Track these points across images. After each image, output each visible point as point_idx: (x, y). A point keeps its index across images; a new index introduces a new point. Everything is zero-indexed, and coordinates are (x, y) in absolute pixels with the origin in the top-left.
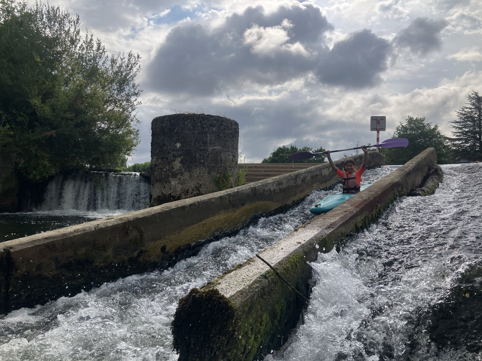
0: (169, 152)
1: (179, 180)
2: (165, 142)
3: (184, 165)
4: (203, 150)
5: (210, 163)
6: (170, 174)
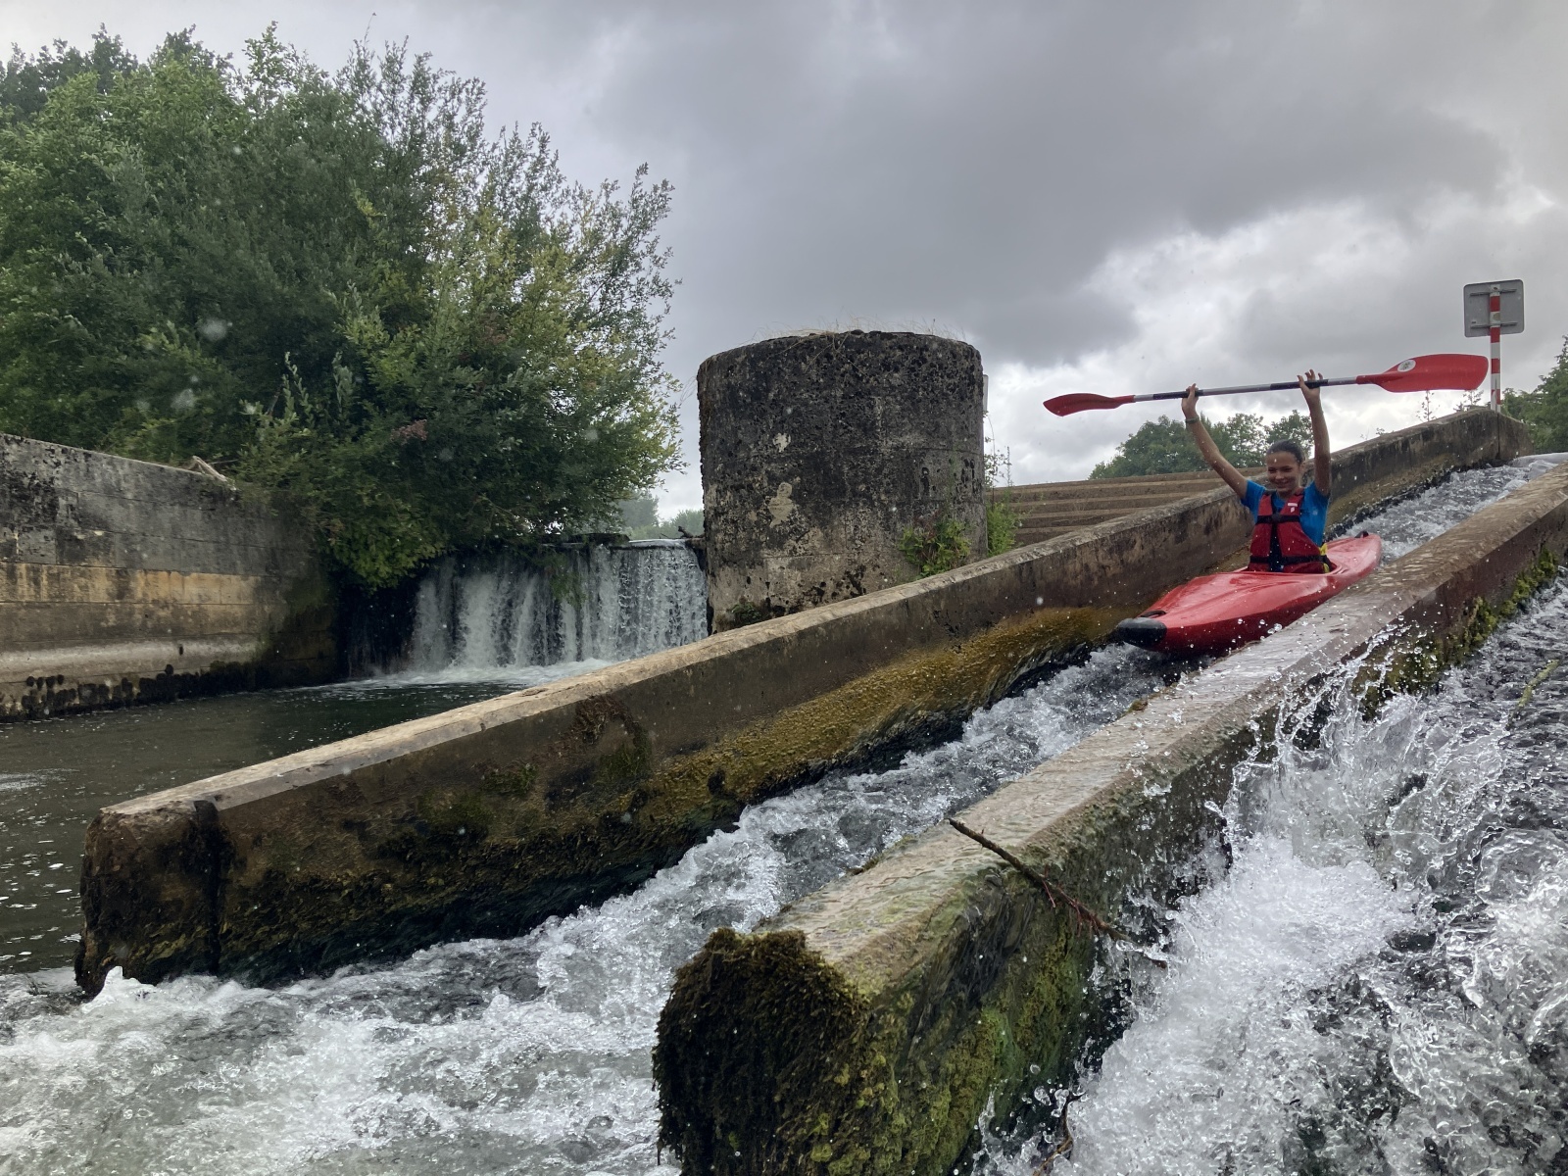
0: (754, 469)
1: (791, 554)
2: (740, 436)
3: (803, 505)
4: (865, 451)
5: (887, 492)
6: (763, 538)
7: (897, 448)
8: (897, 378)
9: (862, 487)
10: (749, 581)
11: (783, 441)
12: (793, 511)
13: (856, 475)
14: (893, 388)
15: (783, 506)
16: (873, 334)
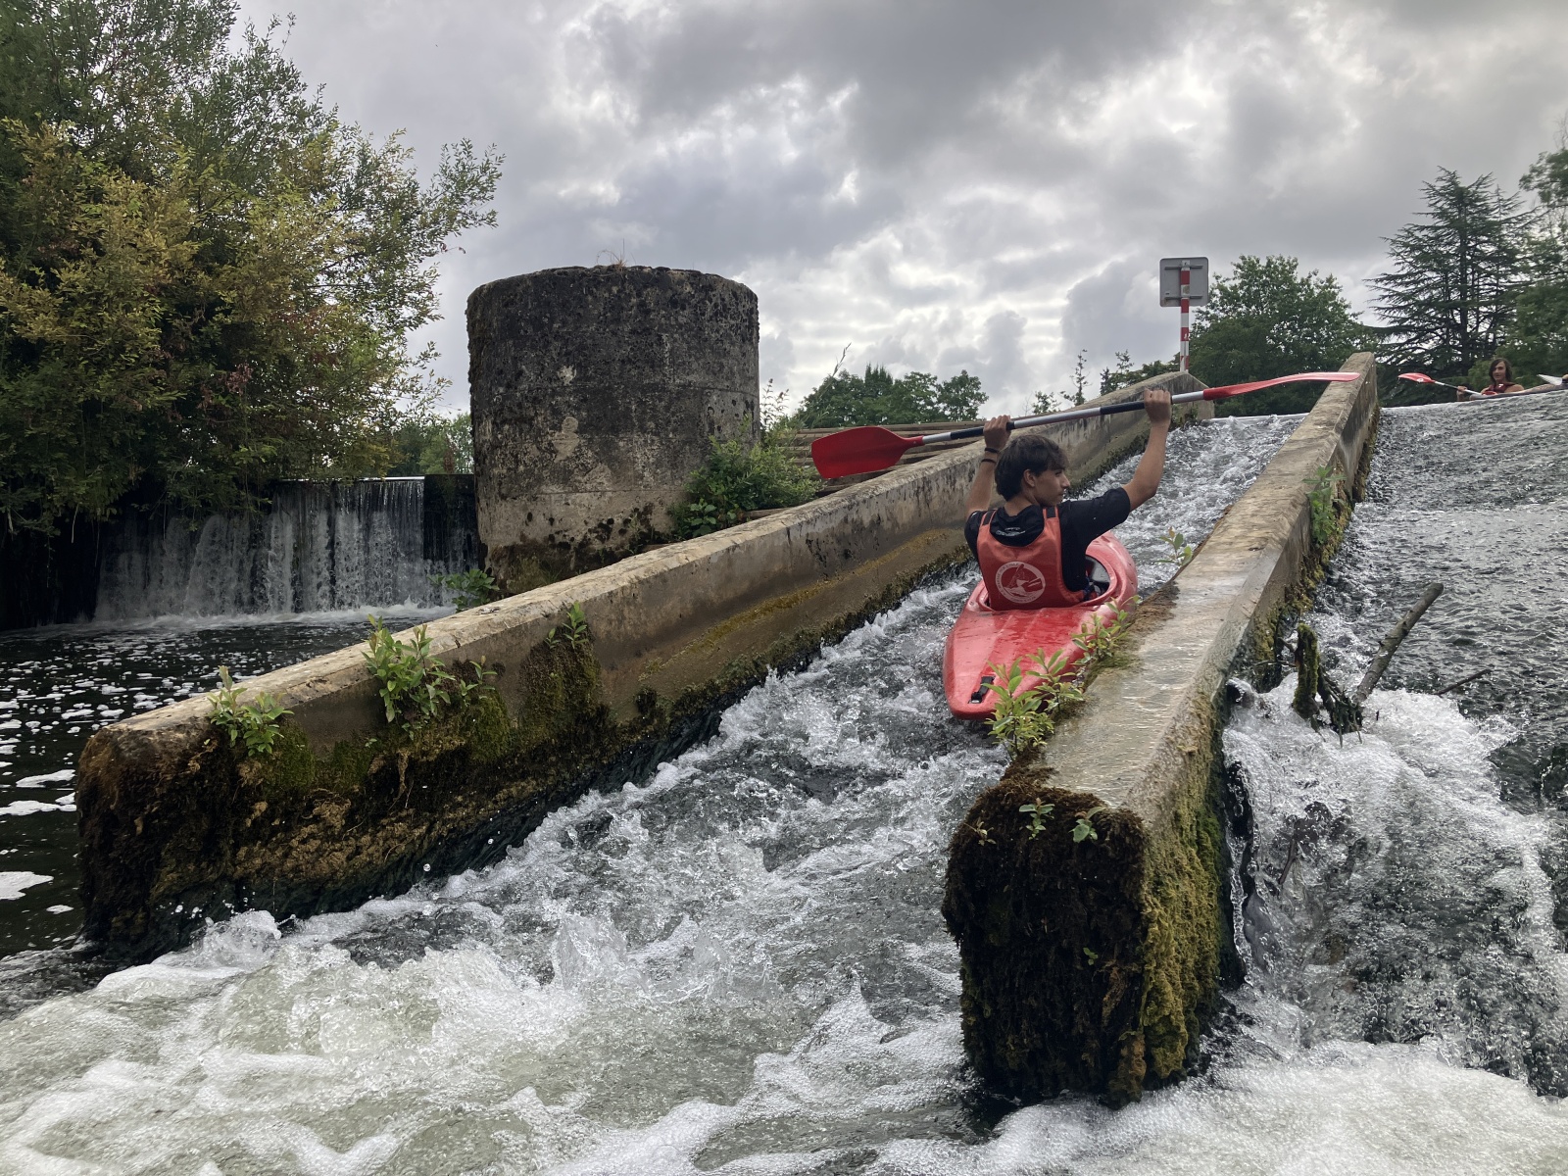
0: (536, 401)
1: (577, 491)
2: (521, 367)
3: (590, 440)
4: (654, 387)
5: (674, 431)
6: (545, 473)
7: (684, 386)
8: (684, 316)
9: (652, 425)
10: (530, 517)
11: (568, 374)
12: (579, 446)
13: (644, 412)
14: (681, 326)
15: (567, 442)
16: (660, 269)
